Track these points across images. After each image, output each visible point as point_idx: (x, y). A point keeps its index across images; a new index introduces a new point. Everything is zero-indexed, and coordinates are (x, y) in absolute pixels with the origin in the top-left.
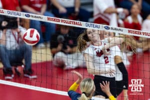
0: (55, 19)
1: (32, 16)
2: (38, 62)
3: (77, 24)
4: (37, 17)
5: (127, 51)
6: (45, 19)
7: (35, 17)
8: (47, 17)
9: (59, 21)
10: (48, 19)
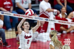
0: (18, 15)
1: (5, 13)
2: (8, 38)
3: (30, 17)
4: (8, 14)
5: (58, 33)
6: (12, 15)
7: (7, 14)
8: (13, 14)
9: (20, 16)
10: (14, 15)
